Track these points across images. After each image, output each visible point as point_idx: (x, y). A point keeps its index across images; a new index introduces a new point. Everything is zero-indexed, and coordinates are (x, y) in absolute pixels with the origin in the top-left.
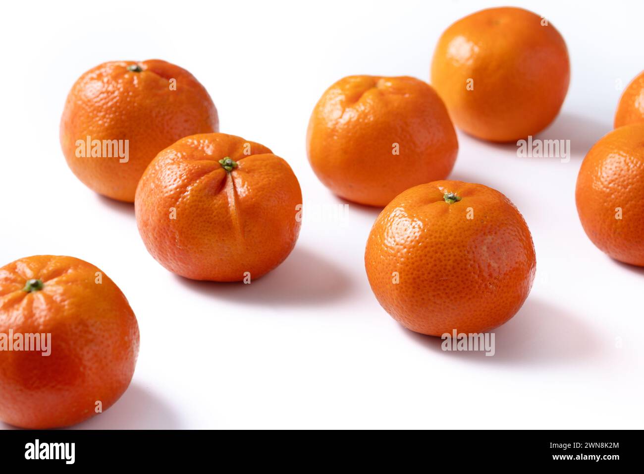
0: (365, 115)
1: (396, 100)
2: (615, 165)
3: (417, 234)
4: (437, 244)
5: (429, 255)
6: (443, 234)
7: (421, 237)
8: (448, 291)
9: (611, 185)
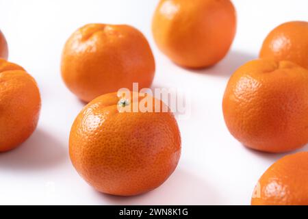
0: (91, 48)
1: (112, 39)
2: (244, 84)
3: (96, 127)
4: (107, 134)
5: (102, 141)
6: (112, 127)
7: (98, 128)
8: (113, 165)
9: (240, 98)
